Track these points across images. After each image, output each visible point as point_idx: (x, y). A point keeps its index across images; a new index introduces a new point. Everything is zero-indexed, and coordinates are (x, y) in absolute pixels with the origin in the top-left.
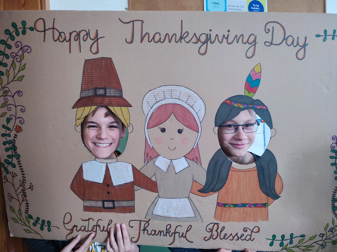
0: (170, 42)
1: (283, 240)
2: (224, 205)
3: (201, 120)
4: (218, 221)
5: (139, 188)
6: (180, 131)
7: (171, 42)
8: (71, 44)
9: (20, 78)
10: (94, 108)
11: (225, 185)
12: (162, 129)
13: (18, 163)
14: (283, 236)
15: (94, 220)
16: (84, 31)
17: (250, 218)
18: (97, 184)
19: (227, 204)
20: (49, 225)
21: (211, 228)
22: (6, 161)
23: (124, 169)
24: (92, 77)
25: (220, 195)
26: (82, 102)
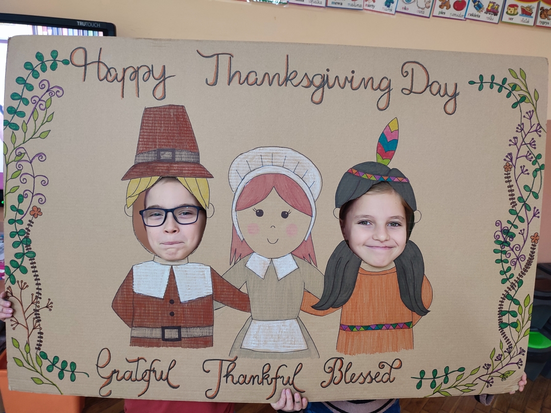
0: (270, 85)
1: (434, 378)
2: (351, 328)
3: (315, 198)
4: (342, 354)
5: (222, 305)
7: (272, 86)
8: (125, 85)
9: (43, 134)
11: (352, 297)
12: (258, 211)
14: (435, 372)
15: (146, 361)
16: (145, 67)
17: (388, 347)
18: (154, 300)
19: (355, 326)
20: (73, 370)
21: (332, 366)
22: (13, 262)
23: (198, 274)
24: (154, 133)
25: (345, 313)
26: (138, 170)
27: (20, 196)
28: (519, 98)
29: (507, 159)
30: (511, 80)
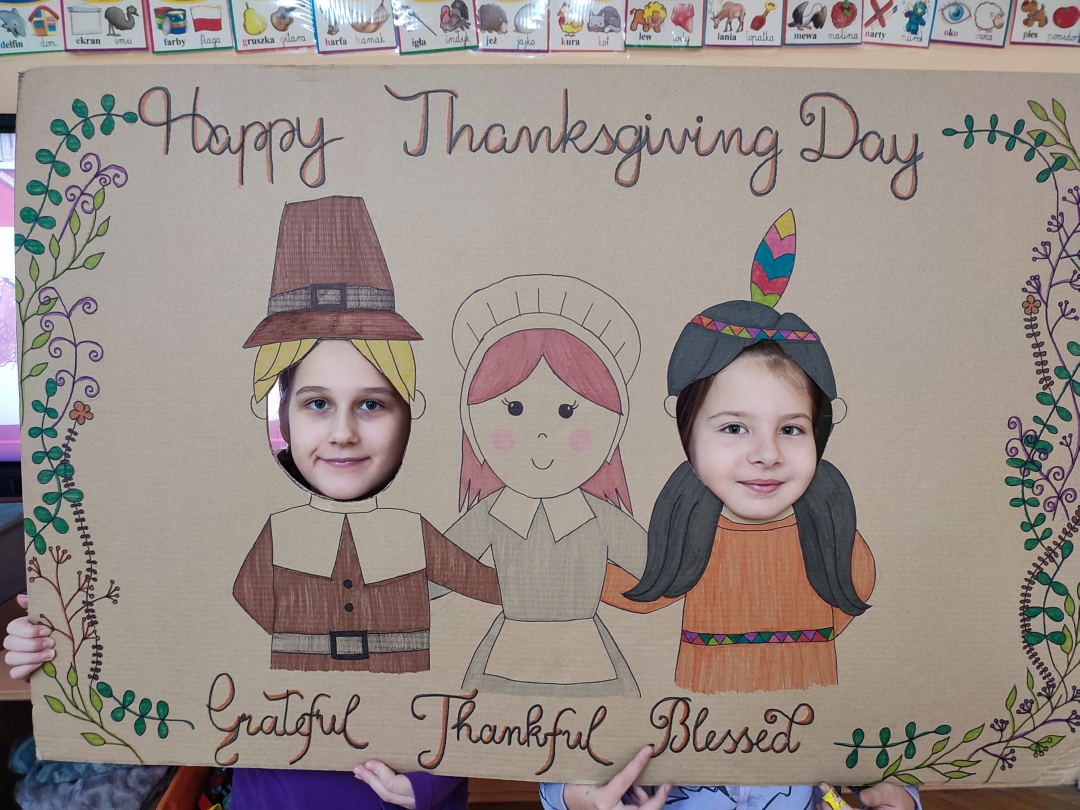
0: (532, 151)
1: (885, 745)
2: (705, 639)
3: (627, 378)
4: (687, 690)
5: (445, 591)
6: (566, 411)
7: (536, 152)
8: (245, 159)
9: (90, 260)
10: (308, 343)
11: (704, 575)
12: (512, 405)
13: (77, 516)
14: (885, 733)
15: (302, 697)
16: (284, 123)
17: (784, 678)
18: (314, 580)
19: (712, 636)
20: (162, 717)
21: (667, 715)
22: (40, 511)
24: (305, 253)
25: (691, 608)
26: (275, 328)
27: (49, 381)
28: (1051, 161)
29: (1030, 288)
30: (1033, 124)
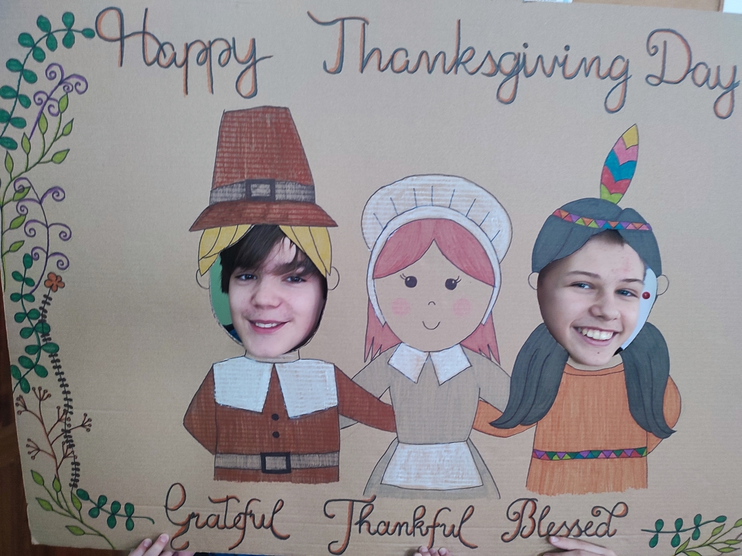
0: (430, 72)
1: (678, 531)
2: (550, 455)
3: (500, 258)
4: (535, 493)
5: (352, 422)
6: (451, 284)
7: (433, 72)
8: (189, 72)
9: (58, 156)
10: (244, 228)
11: (552, 409)
12: (408, 279)
14: (679, 523)
15: (239, 501)
16: (222, 42)
17: (608, 484)
18: (248, 414)
19: (556, 453)
20: (129, 514)
21: (520, 511)
22: (24, 360)
23: (316, 376)
24: (240, 153)
25: (541, 432)
26: (215, 215)
27: (26, 256)
